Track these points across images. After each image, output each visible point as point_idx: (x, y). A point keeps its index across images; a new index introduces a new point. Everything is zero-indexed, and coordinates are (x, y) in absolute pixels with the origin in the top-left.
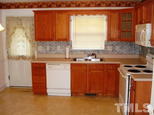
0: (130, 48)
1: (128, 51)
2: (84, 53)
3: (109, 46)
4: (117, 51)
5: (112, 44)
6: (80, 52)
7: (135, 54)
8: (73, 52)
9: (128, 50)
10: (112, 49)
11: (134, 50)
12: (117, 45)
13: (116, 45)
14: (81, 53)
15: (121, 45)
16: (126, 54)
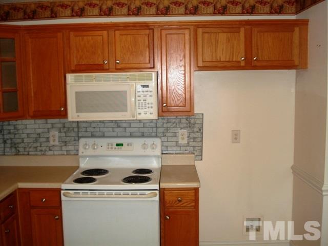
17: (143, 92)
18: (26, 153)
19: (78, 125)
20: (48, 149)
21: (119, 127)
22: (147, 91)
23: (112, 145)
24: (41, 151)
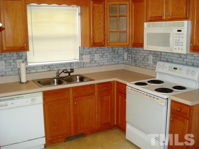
0: (112, 56)
1: (111, 61)
2: (49, 69)
3: (85, 55)
4: (97, 62)
5: (90, 52)
6: (42, 68)
7: (118, 64)
8: (30, 71)
9: (110, 58)
10: (90, 59)
11: (117, 58)
12: (96, 53)
13: (94, 52)
14: (43, 70)
15: (102, 52)
16: (107, 65)
17: (178, 34)
18: (139, 66)
19: (161, 53)
20: (147, 65)
21: (180, 57)
22: (180, 34)
23: (171, 68)
24: (145, 66)
